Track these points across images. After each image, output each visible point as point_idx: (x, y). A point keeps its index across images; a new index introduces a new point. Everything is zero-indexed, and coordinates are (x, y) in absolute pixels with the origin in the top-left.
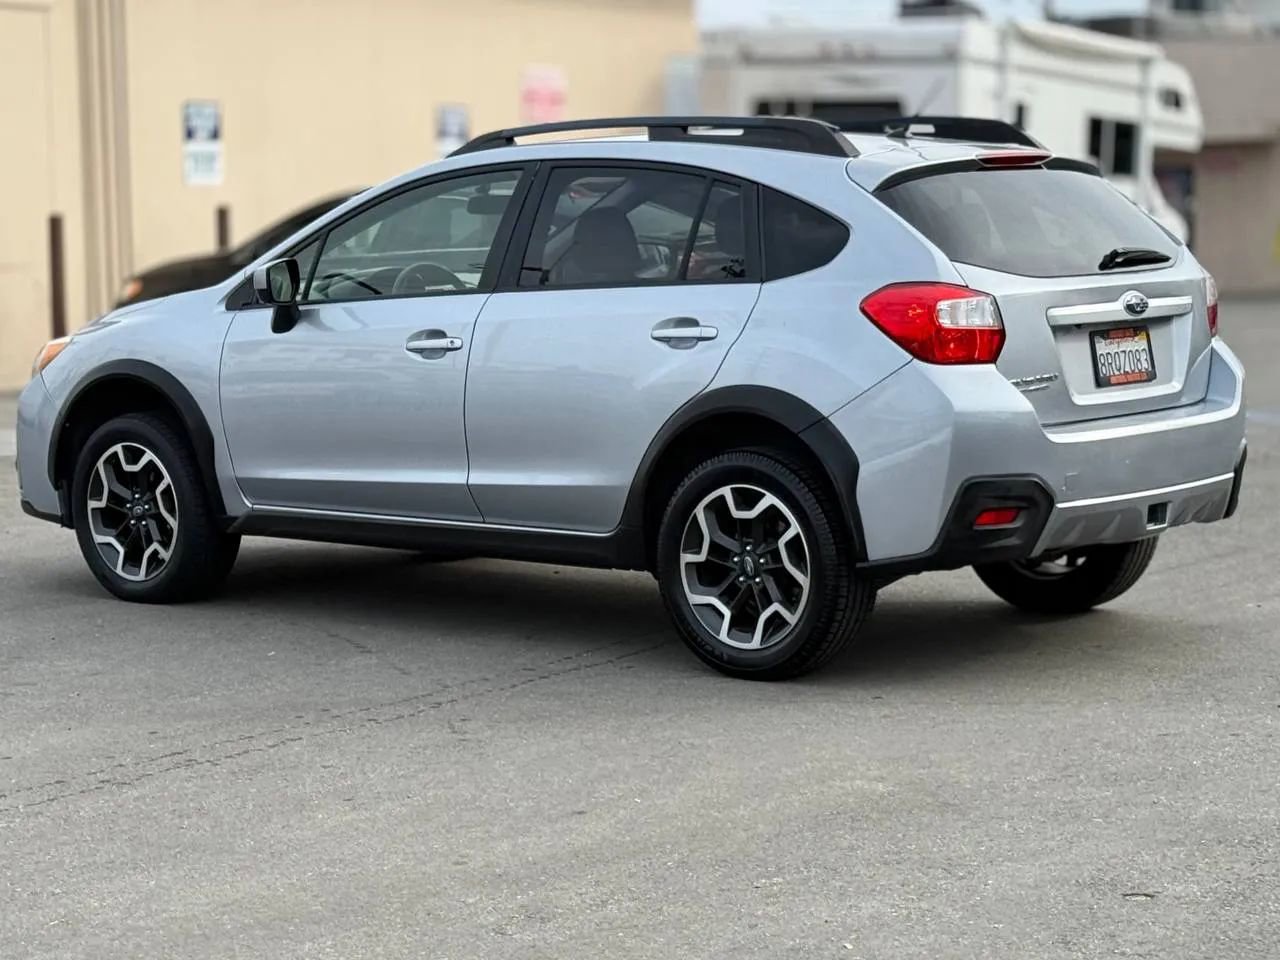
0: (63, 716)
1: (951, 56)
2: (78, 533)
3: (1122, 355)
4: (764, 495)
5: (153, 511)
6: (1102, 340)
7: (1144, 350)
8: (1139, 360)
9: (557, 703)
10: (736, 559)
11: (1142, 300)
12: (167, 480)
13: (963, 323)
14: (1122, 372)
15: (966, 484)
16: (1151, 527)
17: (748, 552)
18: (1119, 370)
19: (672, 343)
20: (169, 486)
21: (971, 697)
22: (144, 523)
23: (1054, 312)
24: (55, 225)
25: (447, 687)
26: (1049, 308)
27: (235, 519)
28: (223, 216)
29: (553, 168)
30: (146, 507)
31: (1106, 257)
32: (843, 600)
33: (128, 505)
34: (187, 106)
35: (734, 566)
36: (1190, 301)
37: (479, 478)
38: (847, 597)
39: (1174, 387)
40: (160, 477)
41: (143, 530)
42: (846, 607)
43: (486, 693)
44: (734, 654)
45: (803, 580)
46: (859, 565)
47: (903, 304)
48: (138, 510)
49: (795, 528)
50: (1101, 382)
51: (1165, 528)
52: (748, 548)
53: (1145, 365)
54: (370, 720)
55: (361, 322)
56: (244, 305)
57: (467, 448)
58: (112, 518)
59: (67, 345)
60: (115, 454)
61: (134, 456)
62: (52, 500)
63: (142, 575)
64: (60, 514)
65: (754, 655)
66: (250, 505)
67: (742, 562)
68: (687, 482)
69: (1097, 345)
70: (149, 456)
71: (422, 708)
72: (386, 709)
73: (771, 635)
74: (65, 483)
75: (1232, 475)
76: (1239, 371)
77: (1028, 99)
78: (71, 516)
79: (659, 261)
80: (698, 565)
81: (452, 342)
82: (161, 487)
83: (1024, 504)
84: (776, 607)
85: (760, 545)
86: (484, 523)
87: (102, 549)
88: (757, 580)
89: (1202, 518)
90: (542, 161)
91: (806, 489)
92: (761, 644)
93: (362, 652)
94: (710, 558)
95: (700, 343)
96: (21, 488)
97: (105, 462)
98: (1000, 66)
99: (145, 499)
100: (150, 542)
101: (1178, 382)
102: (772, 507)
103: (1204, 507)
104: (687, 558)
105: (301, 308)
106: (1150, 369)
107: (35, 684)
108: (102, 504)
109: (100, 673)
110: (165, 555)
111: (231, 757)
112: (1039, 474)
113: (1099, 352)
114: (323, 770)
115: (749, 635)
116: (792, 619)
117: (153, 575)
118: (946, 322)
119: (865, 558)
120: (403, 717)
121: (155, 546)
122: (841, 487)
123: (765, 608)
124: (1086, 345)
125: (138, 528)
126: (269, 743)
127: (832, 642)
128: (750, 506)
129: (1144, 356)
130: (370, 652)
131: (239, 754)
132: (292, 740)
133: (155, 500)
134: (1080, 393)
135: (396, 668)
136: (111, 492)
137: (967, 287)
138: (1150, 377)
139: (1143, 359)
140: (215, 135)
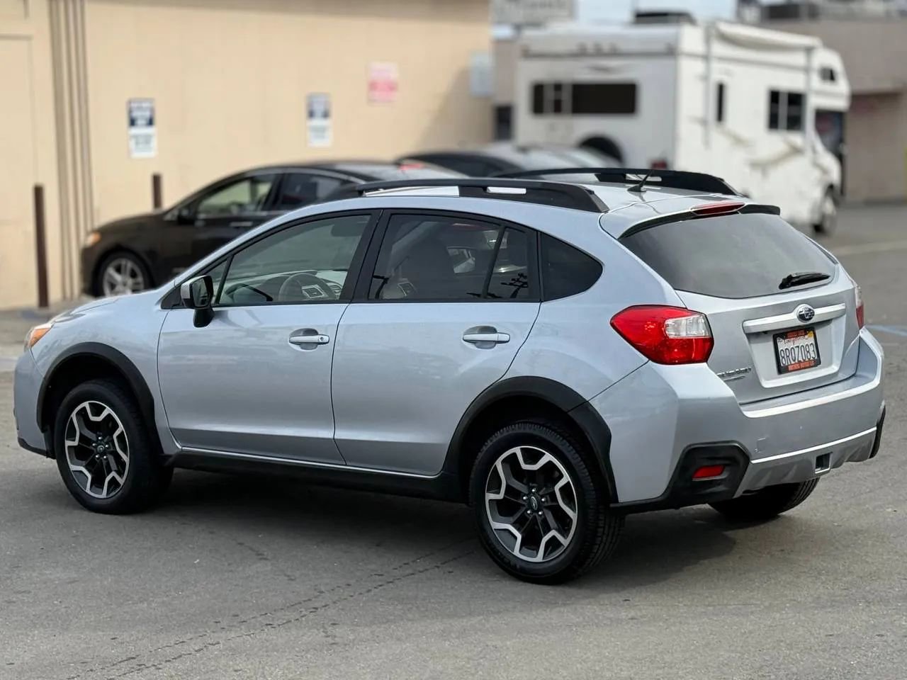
0: (50, 622)
1: (671, 52)
2: (58, 462)
3: (796, 350)
4: (544, 454)
5: (112, 449)
6: (781, 340)
7: (812, 344)
8: (808, 352)
9: (399, 607)
10: (525, 498)
11: (810, 310)
12: (121, 428)
13: (683, 335)
14: (796, 361)
15: (687, 450)
16: (818, 471)
17: (534, 493)
18: (794, 361)
19: (477, 344)
20: (122, 432)
21: (693, 599)
22: (105, 457)
23: (748, 324)
24: (38, 192)
25: (322, 592)
26: (745, 321)
27: (170, 456)
28: (157, 181)
29: (392, 214)
30: (107, 446)
31: (784, 279)
32: (601, 530)
33: (94, 445)
34: (130, 102)
35: (524, 503)
36: (844, 307)
37: (343, 434)
38: (604, 528)
39: (833, 369)
40: (116, 426)
41: (104, 462)
42: (603, 533)
43: (349, 598)
44: (523, 565)
45: (573, 515)
46: (612, 505)
47: (642, 322)
48: (101, 448)
49: (566, 478)
50: (782, 370)
51: (828, 472)
52: (533, 490)
53: (813, 355)
54: (267, 625)
55: (258, 320)
56: (174, 305)
57: (333, 413)
58: (82, 453)
59: (49, 329)
60: (84, 409)
61: (97, 410)
62: (39, 439)
63: (104, 494)
64: (45, 449)
65: (538, 567)
66: (180, 447)
67: (529, 499)
68: (489, 444)
69: (779, 344)
70: (108, 411)
71: (304, 613)
72: (279, 614)
73: (552, 551)
74: (48, 427)
75: (875, 429)
76: (879, 354)
77: (726, 79)
78: (54, 451)
79: (467, 256)
80: (498, 501)
81: (321, 338)
82: (117, 433)
83: (727, 462)
84: (553, 533)
85: (542, 489)
86: (346, 465)
87: (75, 475)
88: (540, 513)
89: (855, 459)
90: (384, 209)
91: (574, 451)
92: (543, 558)
93: (261, 559)
94: (506, 496)
95: (497, 345)
96: (18, 429)
97: (77, 414)
98: (706, 58)
99: (105, 440)
100: (109, 471)
101: (837, 365)
102: (550, 463)
103: (856, 452)
104: (490, 496)
105: (214, 309)
106: (816, 358)
107: (29, 592)
108: (76, 443)
109: (77, 581)
110: (121, 481)
111: (169, 661)
112: (737, 440)
113: (780, 349)
114: (234, 673)
115: (535, 552)
116: (565, 542)
117: (111, 495)
118: (671, 333)
119: (616, 500)
120: (290, 621)
121: (113, 474)
122: (598, 450)
123: (546, 533)
124: (771, 343)
125: (101, 460)
126: (197, 648)
127: (593, 558)
128: (535, 461)
129: (812, 348)
130: (266, 559)
131: (175, 659)
132: (212, 644)
133: (113, 441)
134: (767, 380)
135: (285, 575)
136: (81, 435)
137: (686, 308)
138: (817, 363)
139: (811, 352)
140: (151, 122)
